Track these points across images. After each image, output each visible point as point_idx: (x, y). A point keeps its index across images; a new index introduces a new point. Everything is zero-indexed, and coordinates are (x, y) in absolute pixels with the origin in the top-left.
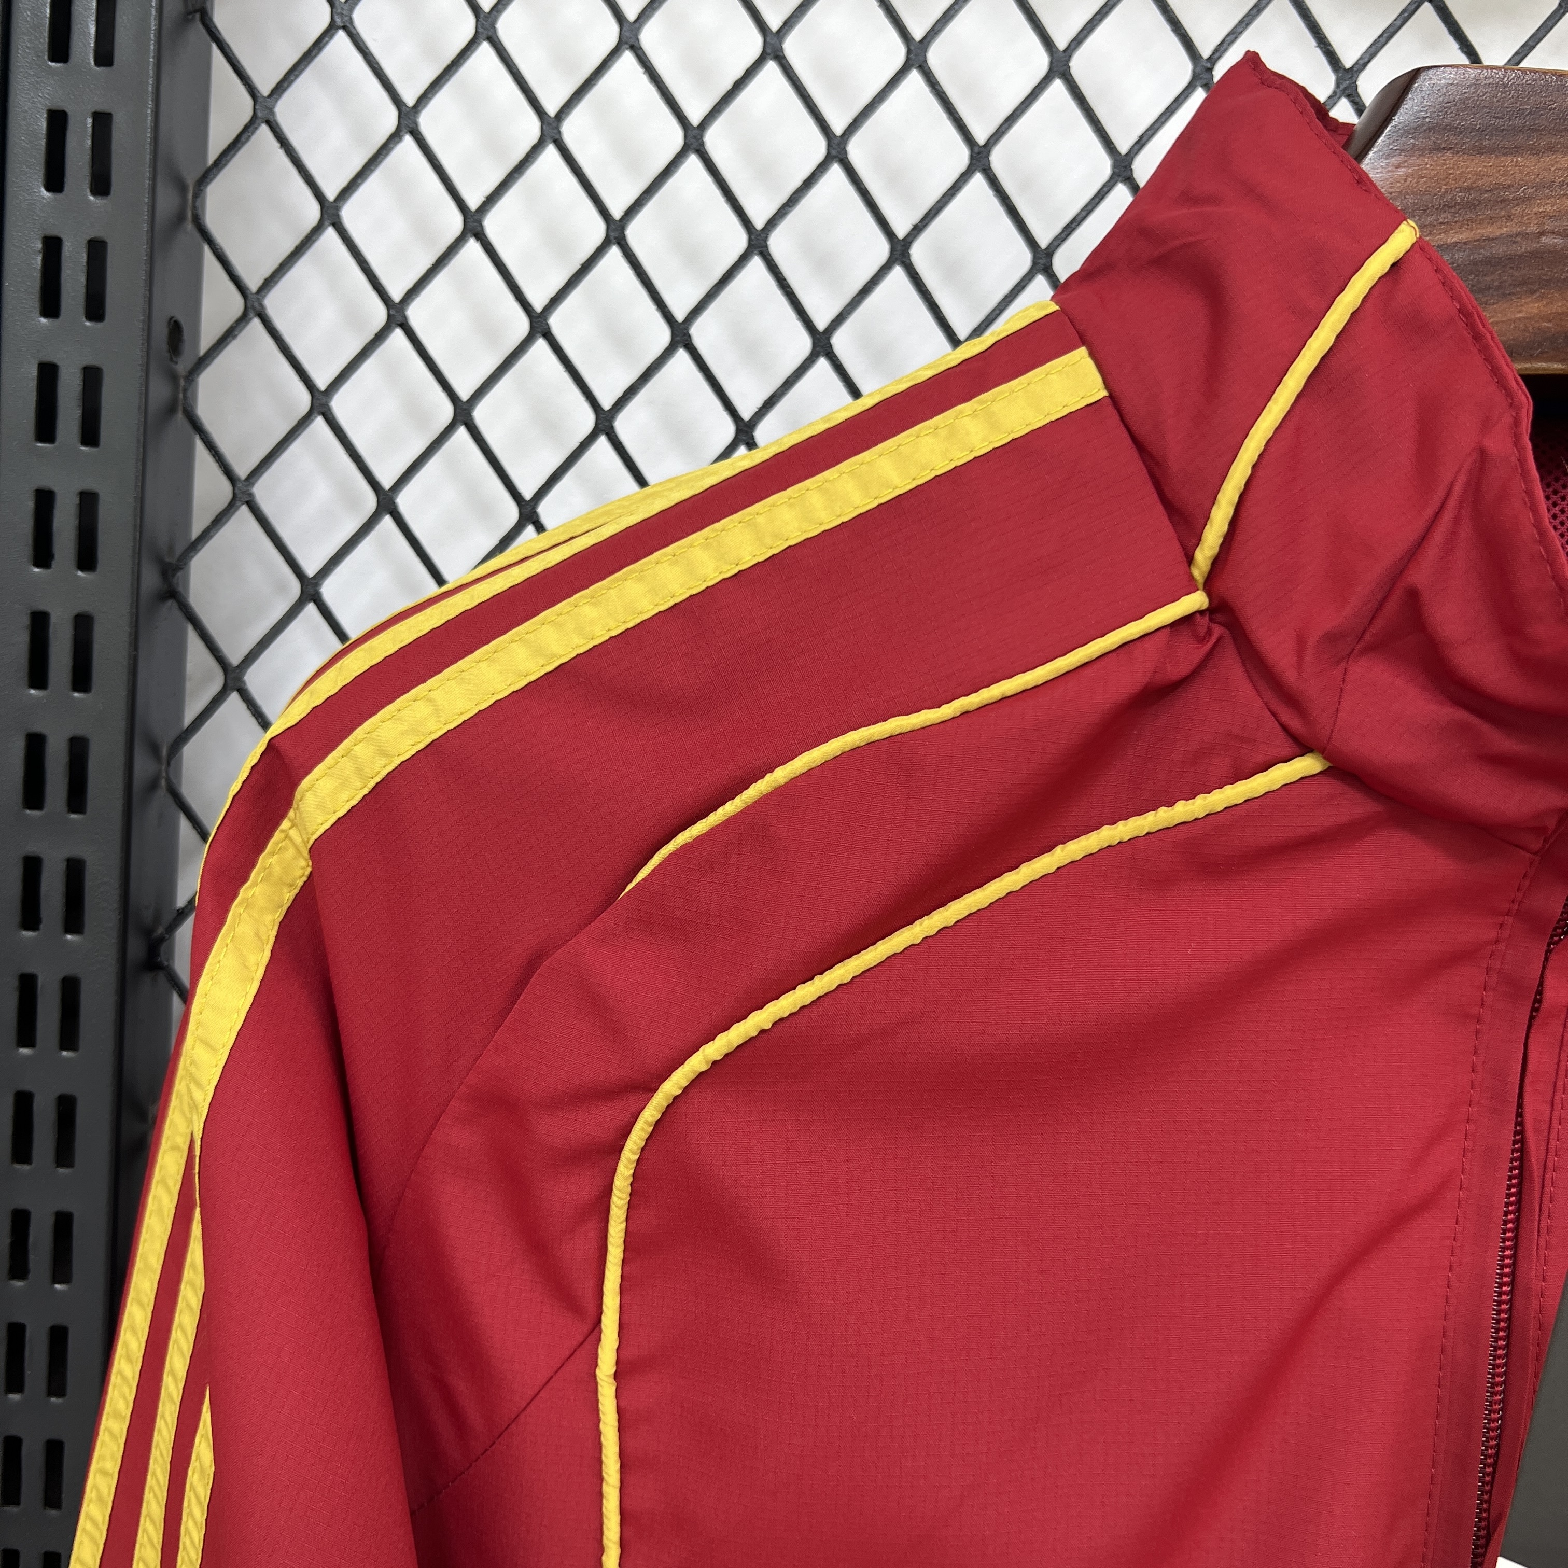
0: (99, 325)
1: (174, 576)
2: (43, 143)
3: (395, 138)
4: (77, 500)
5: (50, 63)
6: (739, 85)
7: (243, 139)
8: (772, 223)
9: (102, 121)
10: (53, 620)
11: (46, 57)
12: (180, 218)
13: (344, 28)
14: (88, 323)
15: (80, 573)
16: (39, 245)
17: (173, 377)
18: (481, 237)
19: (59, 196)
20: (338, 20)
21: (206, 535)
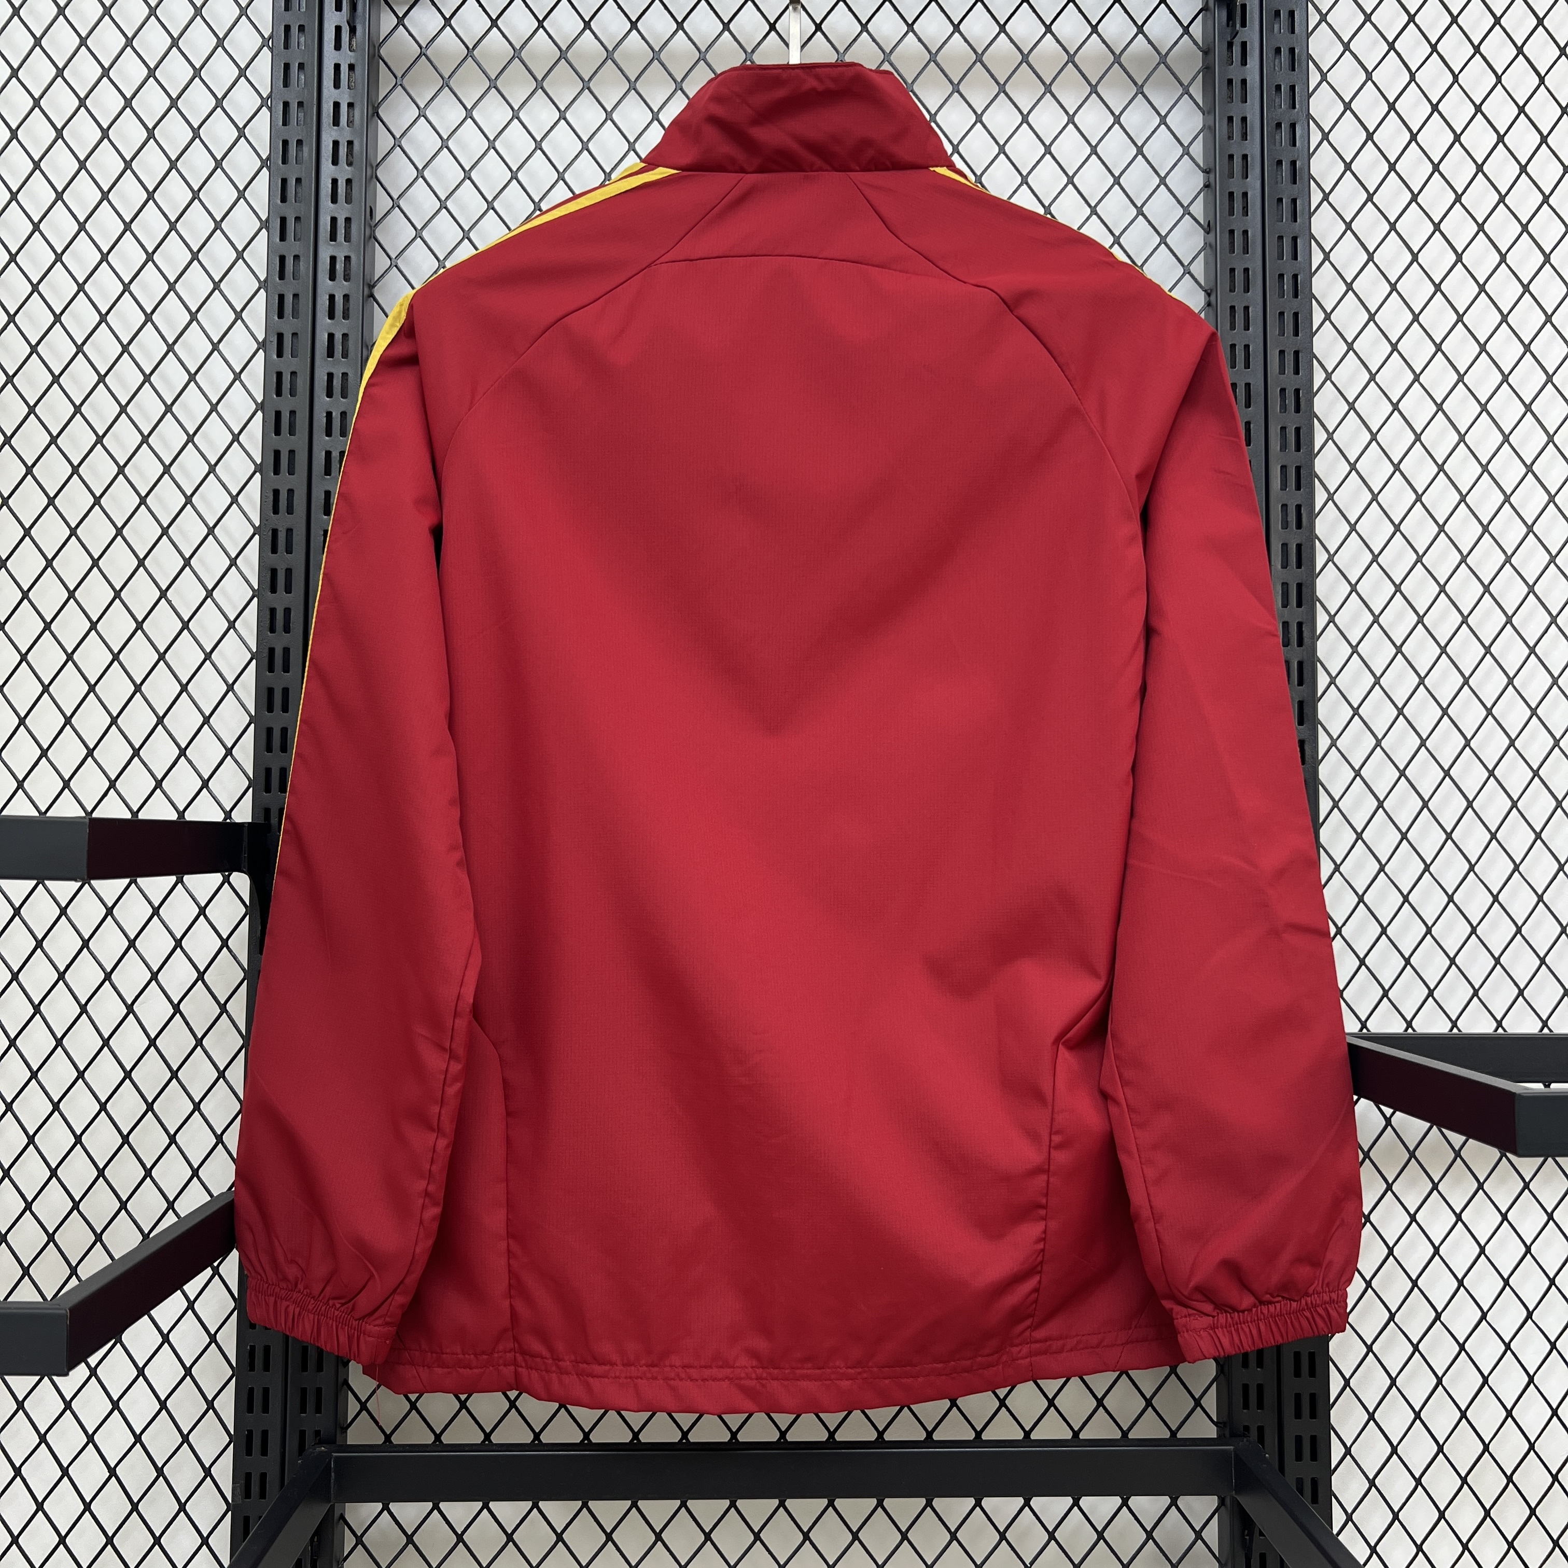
3: (441, 149)
6: (552, 128)
8: (565, 170)
9: (350, 143)
10: (336, 297)
12: (372, 177)
13: (423, 116)
17: (371, 227)
18: (470, 178)
20: (421, 114)
21: (382, 276)
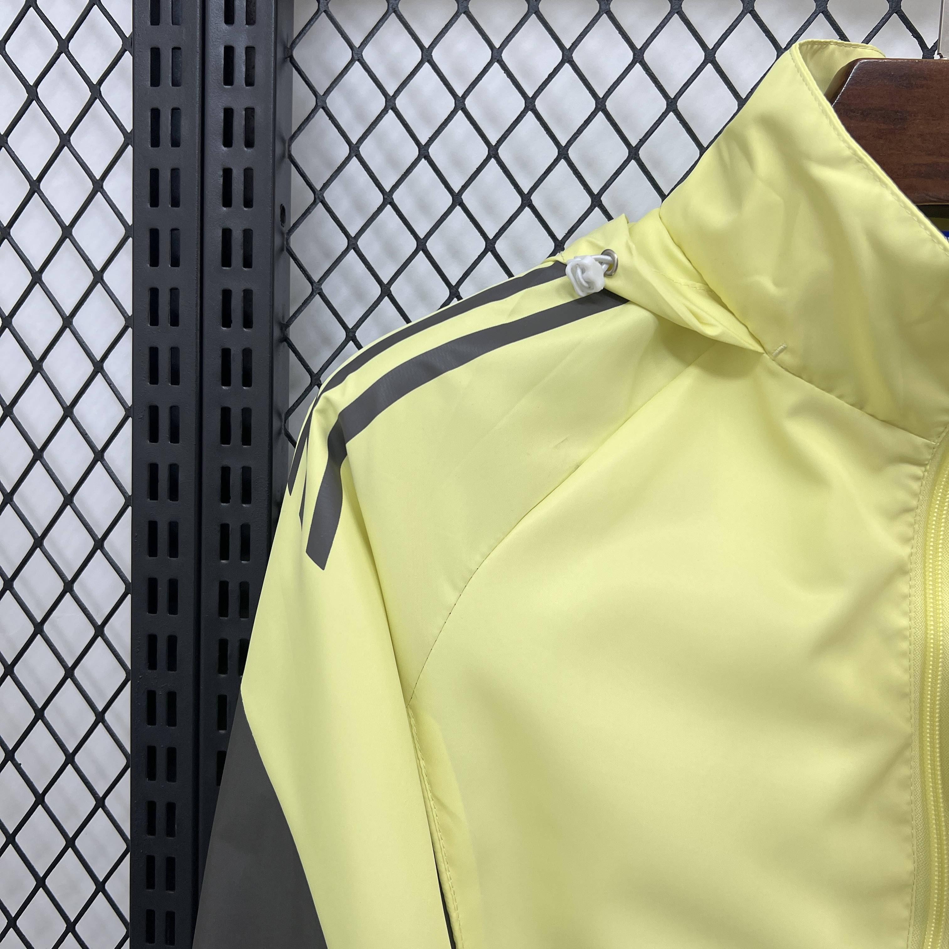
0: (250, 209)
1: (286, 330)
2: (222, 124)
4: (242, 294)
5: (225, 86)
7: (311, 116)
11: (223, 84)
14: (245, 209)
15: (245, 329)
16: (221, 173)
19: (230, 149)
